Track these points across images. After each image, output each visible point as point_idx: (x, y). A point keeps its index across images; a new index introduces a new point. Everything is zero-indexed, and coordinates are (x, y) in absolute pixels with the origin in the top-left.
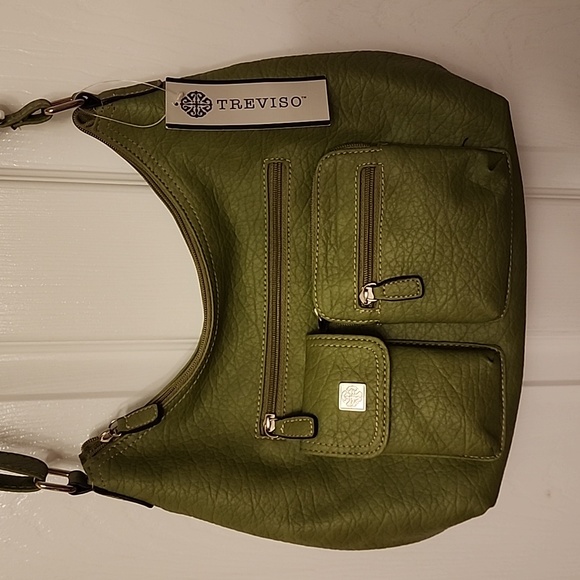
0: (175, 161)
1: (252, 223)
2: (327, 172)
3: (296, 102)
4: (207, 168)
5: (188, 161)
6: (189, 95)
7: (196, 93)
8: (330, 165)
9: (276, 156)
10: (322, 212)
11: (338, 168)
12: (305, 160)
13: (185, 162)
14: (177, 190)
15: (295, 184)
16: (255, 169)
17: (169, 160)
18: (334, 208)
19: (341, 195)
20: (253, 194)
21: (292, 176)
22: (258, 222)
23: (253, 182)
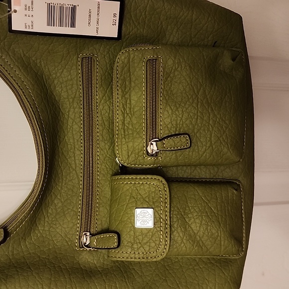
0: (15, 55)
1: (71, 100)
2: (123, 62)
4: (38, 61)
5: (24, 55)
8: (125, 58)
9: (87, 52)
10: (120, 91)
11: (131, 60)
12: (108, 55)
13: (22, 56)
14: (17, 75)
15: (101, 72)
16: (72, 61)
17: (10, 54)
18: (128, 88)
19: (133, 79)
20: (71, 79)
21: (99, 66)
22: (75, 99)
23: (72, 71)
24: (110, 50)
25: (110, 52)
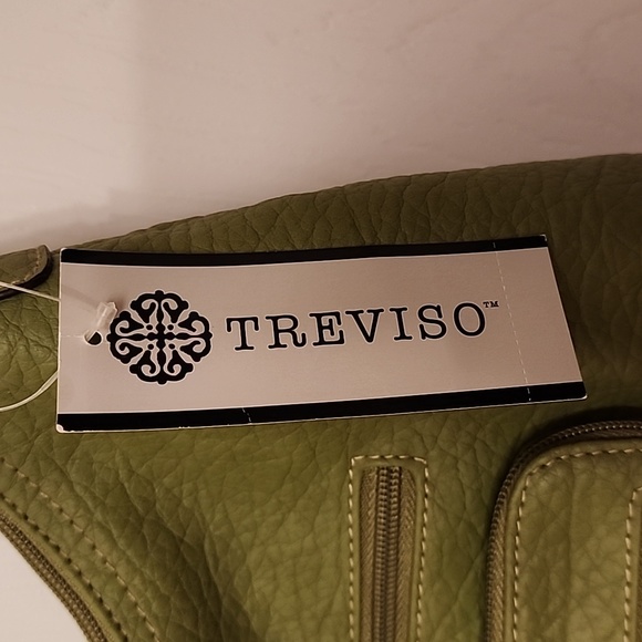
0: (91, 476)
1: (311, 625)
2: (542, 505)
3: (471, 321)
4: (187, 487)
5: (131, 472)
6: (136, 305)
7: (159, 296)
8: (553, 488)
9: (386, 448)
10: (524, 613)
11: (576, 496)
12: (468, 457)
13: (123, 475)
14: (98, 563)
15: (441, 524)
16: (324, 484)
17: (73, 476)
18: (557, 601)
19: (581, 564)
20: (316, 549)
21: (433, 501)
22: (329, 621)
23: (319, 519)
24: (480, 435)
25: (477, 446)
